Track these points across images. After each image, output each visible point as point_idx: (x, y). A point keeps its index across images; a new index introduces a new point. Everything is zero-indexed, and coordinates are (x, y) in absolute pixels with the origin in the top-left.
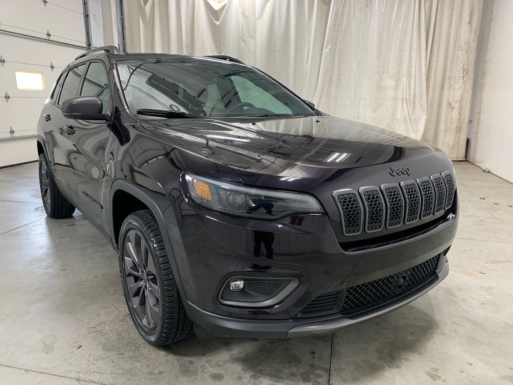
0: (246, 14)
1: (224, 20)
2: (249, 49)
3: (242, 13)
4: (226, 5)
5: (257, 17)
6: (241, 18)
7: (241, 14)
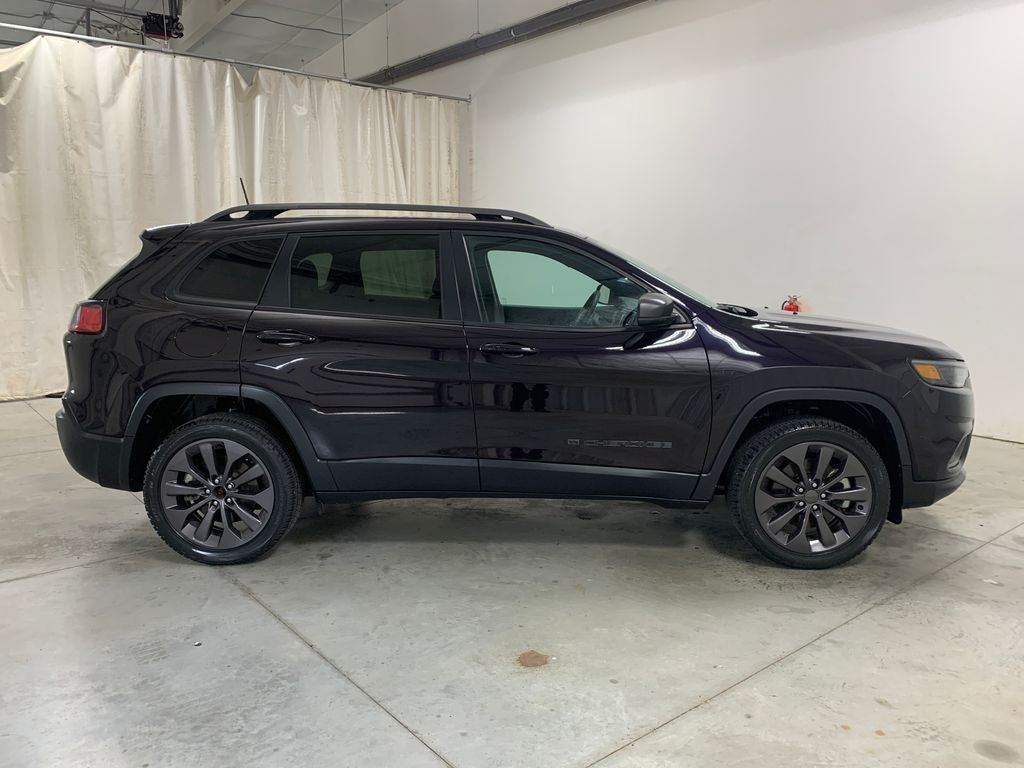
0: (76, 92)
1: (17, 96)
2: (90, 167)
3: (66, 88)
4: (22, 63)
5: (102, 102)
6: (64, 99)
7: (64, 91)
